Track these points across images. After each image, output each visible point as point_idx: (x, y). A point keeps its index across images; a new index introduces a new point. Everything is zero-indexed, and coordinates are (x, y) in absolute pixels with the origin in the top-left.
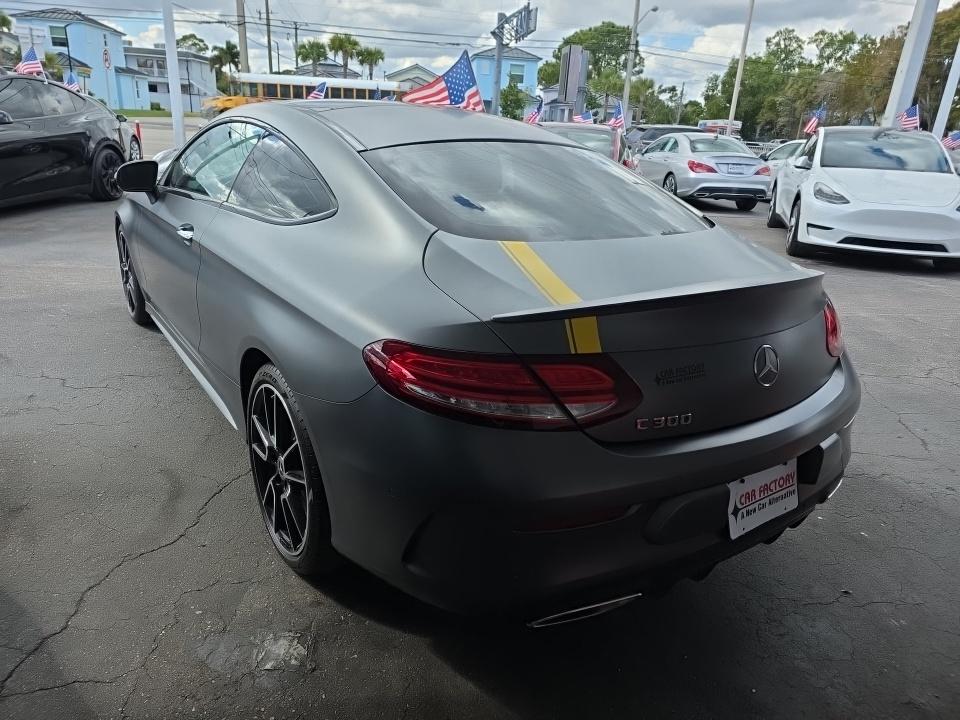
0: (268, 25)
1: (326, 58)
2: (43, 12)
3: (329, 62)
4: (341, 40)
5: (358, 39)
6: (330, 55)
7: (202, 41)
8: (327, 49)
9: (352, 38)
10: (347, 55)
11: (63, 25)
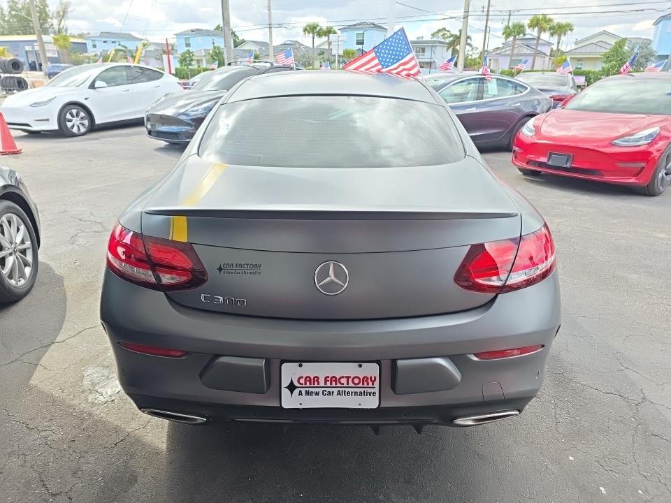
0: (488, 15)
1: (524, 35)
2: (354, 25)
3: (527, 37)
4: (538, 20)
5: (551, 17)
6: (528, 31)
7: (449, 31)
8: (527, 27)
9: (548, 17)
10: (542, 29)
11: (362, 32)
